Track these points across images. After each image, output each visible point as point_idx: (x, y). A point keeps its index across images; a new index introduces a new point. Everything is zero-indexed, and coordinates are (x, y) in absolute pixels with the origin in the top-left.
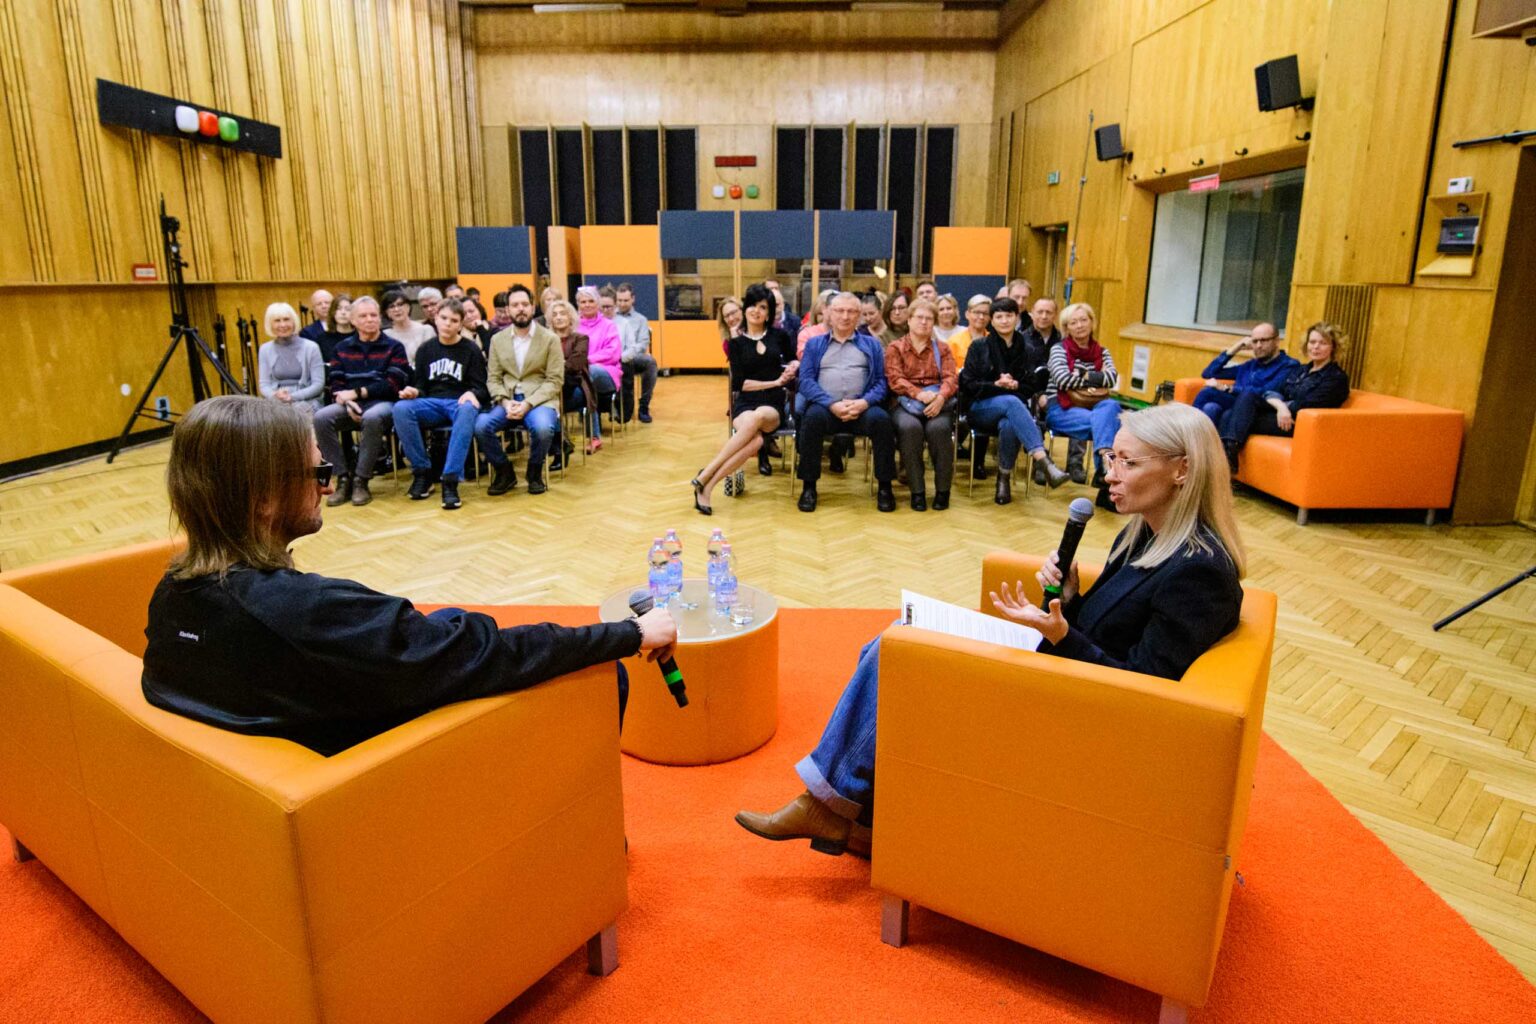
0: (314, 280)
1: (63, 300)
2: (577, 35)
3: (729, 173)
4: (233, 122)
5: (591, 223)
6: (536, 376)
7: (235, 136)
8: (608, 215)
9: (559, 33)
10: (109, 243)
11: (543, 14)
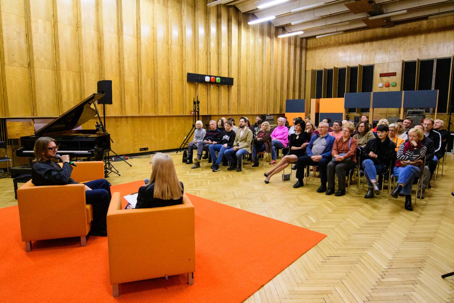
0: (240, 114)
1: (175, 119)
2: (336, 41)
3: (385, 79)
4: (219, 78)
5: (324, 97)
6: (244, 141)
7: (219, 81)
8: (329, 96)
9: (331, 41)
10: (186, 107)
11: (320, 38)
